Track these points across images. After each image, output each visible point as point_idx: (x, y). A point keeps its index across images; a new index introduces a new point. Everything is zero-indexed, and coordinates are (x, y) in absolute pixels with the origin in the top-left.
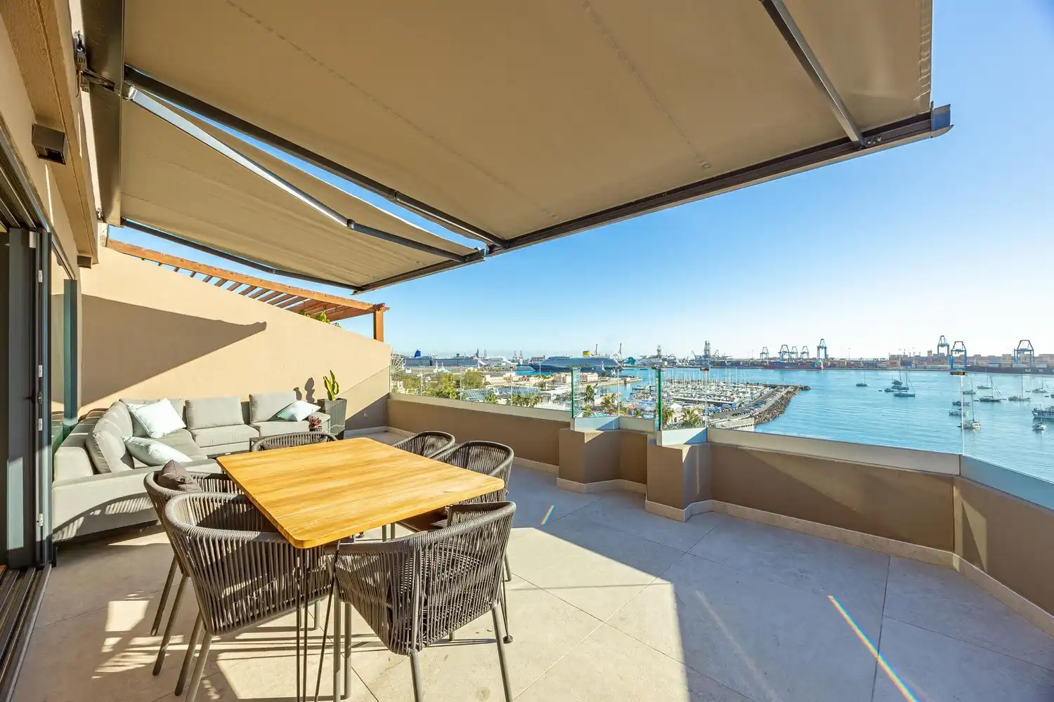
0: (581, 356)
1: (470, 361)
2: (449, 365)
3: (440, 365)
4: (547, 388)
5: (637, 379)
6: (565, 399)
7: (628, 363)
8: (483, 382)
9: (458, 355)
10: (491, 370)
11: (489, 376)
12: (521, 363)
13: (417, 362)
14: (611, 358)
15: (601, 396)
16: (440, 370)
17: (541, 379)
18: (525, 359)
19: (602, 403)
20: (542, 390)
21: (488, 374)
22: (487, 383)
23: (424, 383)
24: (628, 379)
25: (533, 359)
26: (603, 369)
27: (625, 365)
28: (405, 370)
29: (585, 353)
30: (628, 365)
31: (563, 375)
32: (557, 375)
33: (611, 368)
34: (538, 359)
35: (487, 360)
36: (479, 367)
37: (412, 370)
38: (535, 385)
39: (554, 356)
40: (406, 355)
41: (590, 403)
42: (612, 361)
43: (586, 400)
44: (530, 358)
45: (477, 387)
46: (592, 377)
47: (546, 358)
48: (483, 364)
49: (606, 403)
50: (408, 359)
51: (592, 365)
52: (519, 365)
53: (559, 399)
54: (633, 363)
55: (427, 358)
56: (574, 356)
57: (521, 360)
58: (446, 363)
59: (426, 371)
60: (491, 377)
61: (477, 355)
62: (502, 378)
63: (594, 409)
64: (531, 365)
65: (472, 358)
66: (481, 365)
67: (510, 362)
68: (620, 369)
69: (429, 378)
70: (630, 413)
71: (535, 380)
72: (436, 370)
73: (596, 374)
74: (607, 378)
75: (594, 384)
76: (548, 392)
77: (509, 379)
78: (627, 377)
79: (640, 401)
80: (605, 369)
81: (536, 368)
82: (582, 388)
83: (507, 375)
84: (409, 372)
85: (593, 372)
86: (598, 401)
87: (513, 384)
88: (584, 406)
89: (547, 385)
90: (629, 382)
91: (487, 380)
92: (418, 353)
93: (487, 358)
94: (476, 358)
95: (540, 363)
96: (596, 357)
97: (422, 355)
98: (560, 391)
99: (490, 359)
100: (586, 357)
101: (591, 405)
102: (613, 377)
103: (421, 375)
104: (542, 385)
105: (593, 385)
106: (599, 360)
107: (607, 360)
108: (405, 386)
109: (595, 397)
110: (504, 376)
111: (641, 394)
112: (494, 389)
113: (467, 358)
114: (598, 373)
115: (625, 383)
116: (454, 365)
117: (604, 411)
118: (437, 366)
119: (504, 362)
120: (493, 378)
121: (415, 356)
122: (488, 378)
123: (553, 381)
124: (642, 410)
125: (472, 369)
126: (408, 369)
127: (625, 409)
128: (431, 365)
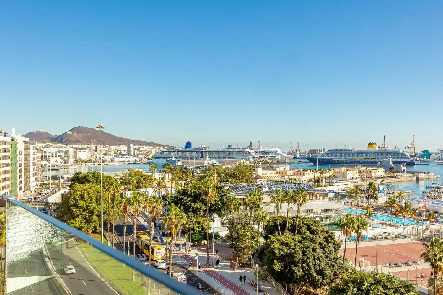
0: (365, 149)
1: (242, 153)
2: (220, 158)
3: (210, 158)
4: (324, 183)
5: (432, 175)
6: (344, 196)
7: (422, 157)
8: (254, 175)
9: (230, 146)
10: (265, 163)
11: (261, 169)
12: (298, 156)
13: (187, 154)
14: (401, 151)
15: (387, 194)
16: (211, 162)
17: (318, 174)
18: (302, 151)
19: (386, 202)
20: (318, 186)
21: (260, 167)
22: (258, 177)
23: (193, 175)
24: (421, 176)
25: (311, 152)
26: (391, 163)
27: (418, 159)
28: (175, 161)
29: (370, 145)
30: (422, 159)
31: (343, 169)
32: (337, 170)
33: (401, 163)
34: (318, 151)
35: (260, 152)
36: (251, 160)
37: (183, 162)
38: (310, 180)
39: (334, 148)
40: (177, 146)
41: (373, 202)
42: (403, 155)
43: (368, 198)
44: (308, 151)
45: (247, 181)
46: (379, 172)
47: (326, 151)
48: (256, 156)
49: (391, 203)
50: (179, 151)
51: (378, 159)
52: (295, 158)
53: (339, 196)
54: (429, 158)
55: (198, 150)
56: (357, 149)
57: (298, 152)
58: (217, 154)
59: (196, 163)
60: (263, 170)
61: (250, 146)
62: (276, 172)
63: (378, 208)
64: (309, 159)
65: (244, 150)
66: (254, 157)
67: (285, 155)
68: (411, 164)
69: (199, 171)
70: (420, 214)
71: (310, 175)
72: (206, 162)
73: (382, 170)
74: (396, 174)
75: (380, 181)
76: (323, 188)
77: (284, 173)
78: (420, 173)
79: (435, 201)
80: (394, 163)
81: (314, 161)
82: (365, 185)
83: (281, 168)
84: (179, 163)
85: (379, 166)
86: (382, 200)
87: (286, 178)
88: (365, 205)
89: (324, 180)
90: (422, 179)
91: (258, 174)
92: (189, 144)
93: (261, 150)
94: (248, 150)
95: (318, 156)
96: (383, 149)
97: (193, 146)
98: (338, 187)
99: (264, 151)
100: (371, 150)
101: (375, 204)
102: (403, 172)
103: (191, 168)
104: (318, 181)
105: (376, 182)
106: (386, 153)
107: (394, 154)
108: (172, 179)
109: (379, 195)
110: (278, 169)
111: (436, 194)
112: (263, 184)
113: (239, 150)
114: (384, 167)
115: (418, 179)
116: (225, 158)
117: (389, 211)
118: (208, 158)
119: (279, 155)
120: (265, 172)
121: (186, 147)
122: (260, 171)
123: (332, 177)
124: (435, 212)
125: (242, 161)
126: (179, 161)
127: (414, 211)
128: (202, 157)
